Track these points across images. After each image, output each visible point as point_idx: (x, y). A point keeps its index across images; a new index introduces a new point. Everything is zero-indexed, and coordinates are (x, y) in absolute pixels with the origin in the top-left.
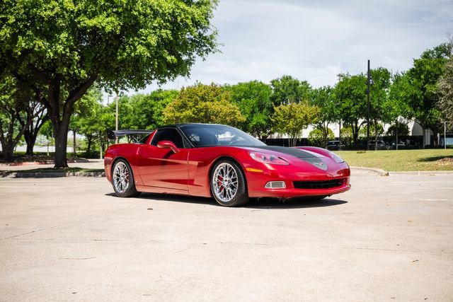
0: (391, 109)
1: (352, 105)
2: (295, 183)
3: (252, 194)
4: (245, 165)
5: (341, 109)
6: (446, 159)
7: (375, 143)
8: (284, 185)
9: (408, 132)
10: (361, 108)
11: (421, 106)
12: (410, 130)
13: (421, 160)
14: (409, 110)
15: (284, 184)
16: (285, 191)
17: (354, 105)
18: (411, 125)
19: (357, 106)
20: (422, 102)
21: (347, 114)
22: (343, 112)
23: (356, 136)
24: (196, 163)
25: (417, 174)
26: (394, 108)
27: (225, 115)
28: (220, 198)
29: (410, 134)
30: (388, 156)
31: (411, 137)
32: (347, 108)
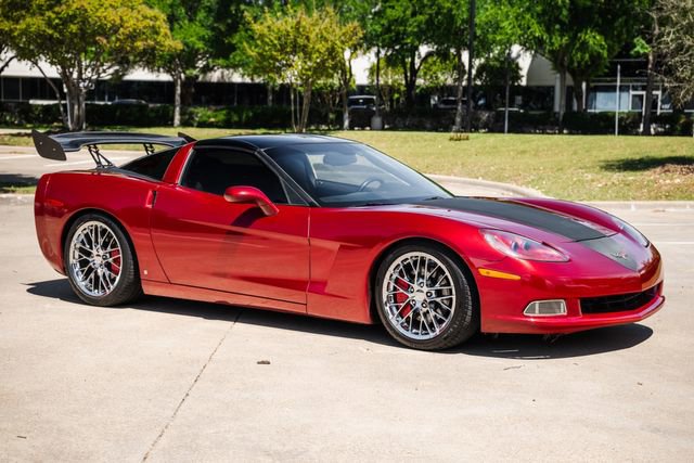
0: (497, 28)
1: (409, 12)
2: (583, 301)
3: (489, 326)
4: (476, 262)
5: (384, 22)
6: (670, 166)
7: (455, 102)
8: (562, 309)
9: (519, 77)
10: (430, 22)
11: (562, 23)
12: (524, 72)
13: (610, 166)
14: (537, 30)
15: (563, 304)
16: (565, 320)
17: (414, 14)
18: (525, 61)
19: (421, 18)
20: (565, 12)
21: (398, 33)
22: (388, 30)
23: (411, 85)
24: (335, 246)
25: (629, 207)
26: (505, 24)
27: (133, 37)
28: (402, 331)
29: (524, 82)
30: (524, 152)
31: (527, 88)
32: (397, 21)
